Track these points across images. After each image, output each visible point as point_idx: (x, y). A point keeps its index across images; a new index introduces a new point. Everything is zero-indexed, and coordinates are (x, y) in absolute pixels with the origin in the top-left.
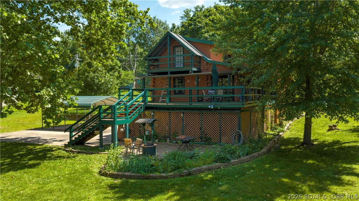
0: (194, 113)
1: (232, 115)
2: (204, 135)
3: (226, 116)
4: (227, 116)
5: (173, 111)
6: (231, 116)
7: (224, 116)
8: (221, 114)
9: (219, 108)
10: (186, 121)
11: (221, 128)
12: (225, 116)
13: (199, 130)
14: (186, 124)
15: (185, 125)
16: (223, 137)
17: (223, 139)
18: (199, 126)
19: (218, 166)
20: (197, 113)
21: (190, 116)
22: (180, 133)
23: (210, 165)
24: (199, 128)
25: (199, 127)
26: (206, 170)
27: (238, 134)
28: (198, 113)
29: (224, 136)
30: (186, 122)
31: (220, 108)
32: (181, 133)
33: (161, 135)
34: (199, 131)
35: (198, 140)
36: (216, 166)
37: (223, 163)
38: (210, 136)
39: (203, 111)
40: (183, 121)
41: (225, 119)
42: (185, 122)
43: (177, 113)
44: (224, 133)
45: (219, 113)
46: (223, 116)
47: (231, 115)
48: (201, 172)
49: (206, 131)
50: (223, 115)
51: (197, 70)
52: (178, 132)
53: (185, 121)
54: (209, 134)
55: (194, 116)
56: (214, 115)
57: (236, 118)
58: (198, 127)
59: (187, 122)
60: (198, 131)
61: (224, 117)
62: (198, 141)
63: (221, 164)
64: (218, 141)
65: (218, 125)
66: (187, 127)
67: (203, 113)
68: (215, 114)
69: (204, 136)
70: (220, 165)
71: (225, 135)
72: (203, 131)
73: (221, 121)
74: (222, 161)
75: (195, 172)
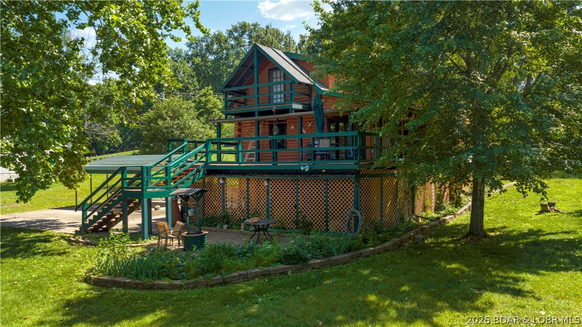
0: (285, 180)
1: (345, 183)
2: (301, 218)
3: (336, 185)
4: (338, 185)
5: (252, 177)
6: (343, 185)
7: (332, 185)
8: (328, 181)
9: (324, 171)
10: (273, 194)
11: (328, 206)
12: (334, 185)
13: (294, 208)
14: (273, 198)
15: (271, 200)
16: (331, 222)
17: (331, 224)
18: (294, 202)
19: (281, 269)
20: (290, 180)
21: (280, 184)
22: (263, 214)
23: (267, 268)
24: (294, 206)
25: (294, 204)
26: (256, 277)
27: (355, 215)
28: (292, 180)
29: (332, 220)
30: (273, 196)
31: (326, 170)
32: (265, 215)
33: (235, 218)
34: (294, 210)
35: (292, 226)
36: (277, 270)
37: (293, 264)
38: (310, 219)
39: (298, 177)
40: (268, 194)
41: (334, 189)
42: (271, 196)
43: (258, 180)
44: (332, 214)
45: (324, 180)
46: (330, 185)
47: (343, 183)
48: (247, 279)
49: (305, 210)
50: (330, 183)
51: (303, 107)
52: (260, 212)
53: (271, 194)
54: (308, 217)
55: (285, 184)
56: (317, 183)
57: (351, 187)
58: (292, 204)
59: (275, 196)
60: (292, 210)
61: (332, 187)
62: (292, 228)
63: (288, 266)
64: (323, 228)
65: (323, 201)
66: (275, 204)
67: (299, 181)
68: (319, 181)
69: (301, 220)
70: (285, 268)
71: (334, 218)
72: (299, 210)
73: (328, 193)
74: (292, 262)
75: (235, 279)
